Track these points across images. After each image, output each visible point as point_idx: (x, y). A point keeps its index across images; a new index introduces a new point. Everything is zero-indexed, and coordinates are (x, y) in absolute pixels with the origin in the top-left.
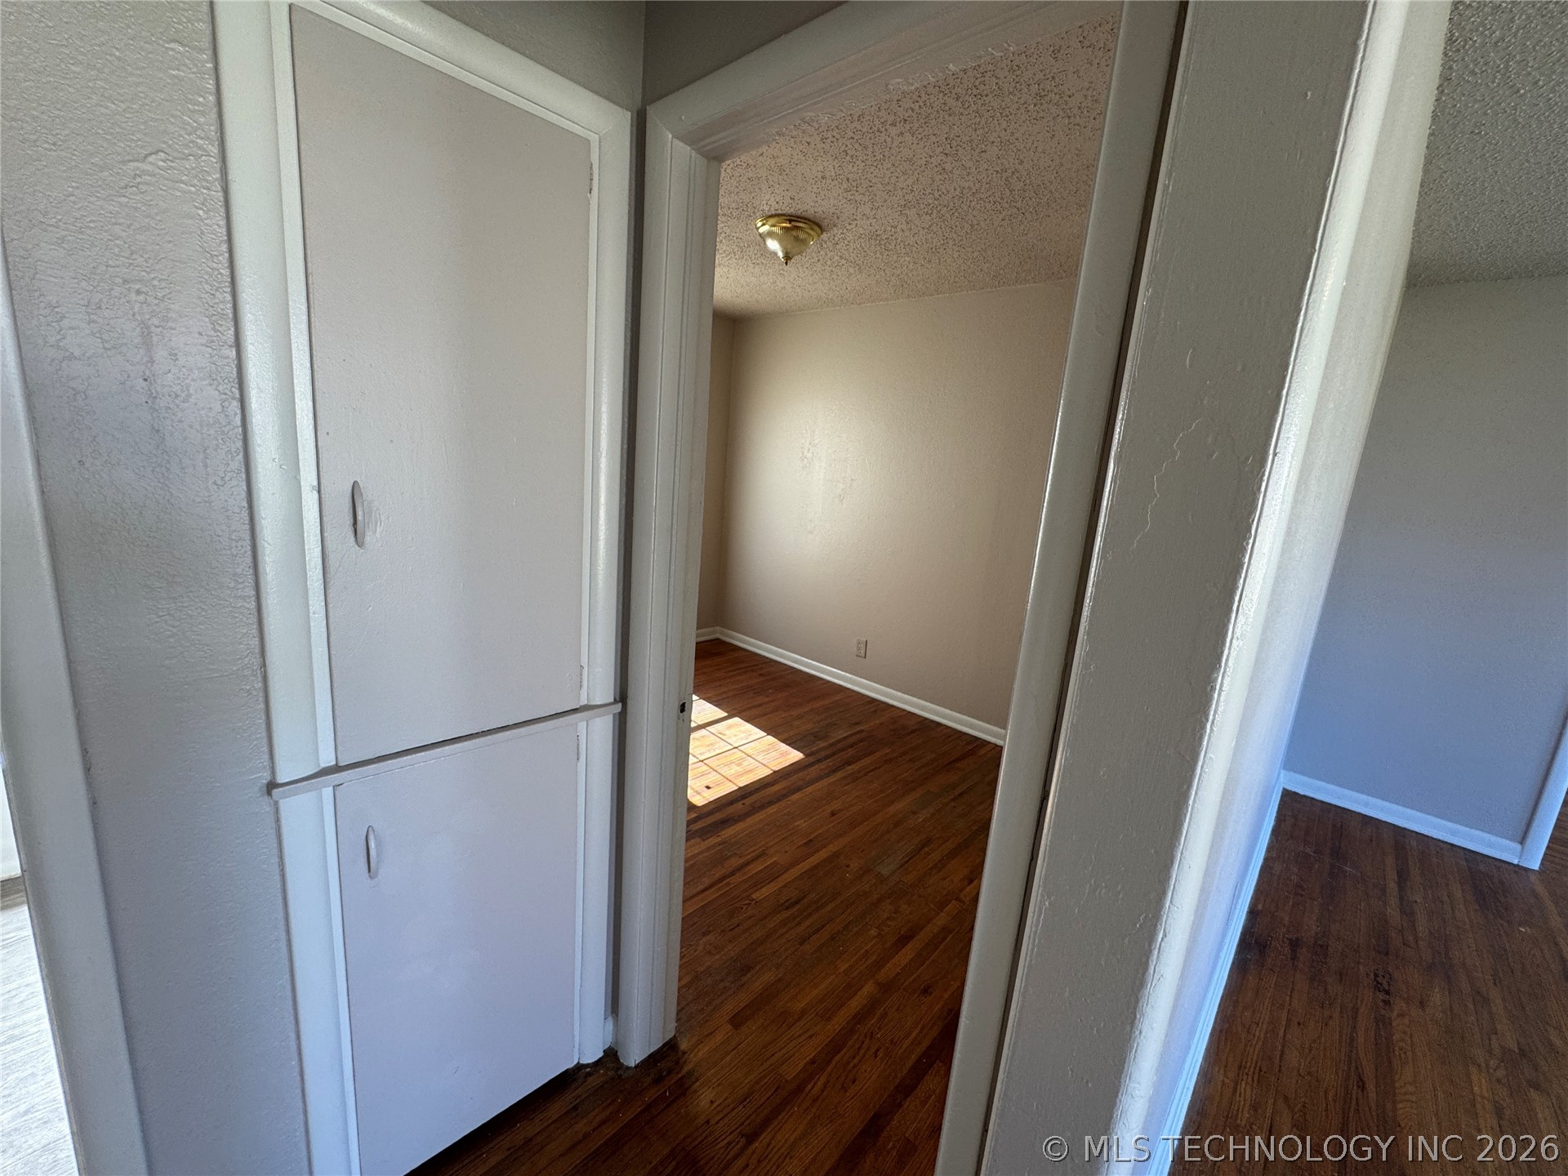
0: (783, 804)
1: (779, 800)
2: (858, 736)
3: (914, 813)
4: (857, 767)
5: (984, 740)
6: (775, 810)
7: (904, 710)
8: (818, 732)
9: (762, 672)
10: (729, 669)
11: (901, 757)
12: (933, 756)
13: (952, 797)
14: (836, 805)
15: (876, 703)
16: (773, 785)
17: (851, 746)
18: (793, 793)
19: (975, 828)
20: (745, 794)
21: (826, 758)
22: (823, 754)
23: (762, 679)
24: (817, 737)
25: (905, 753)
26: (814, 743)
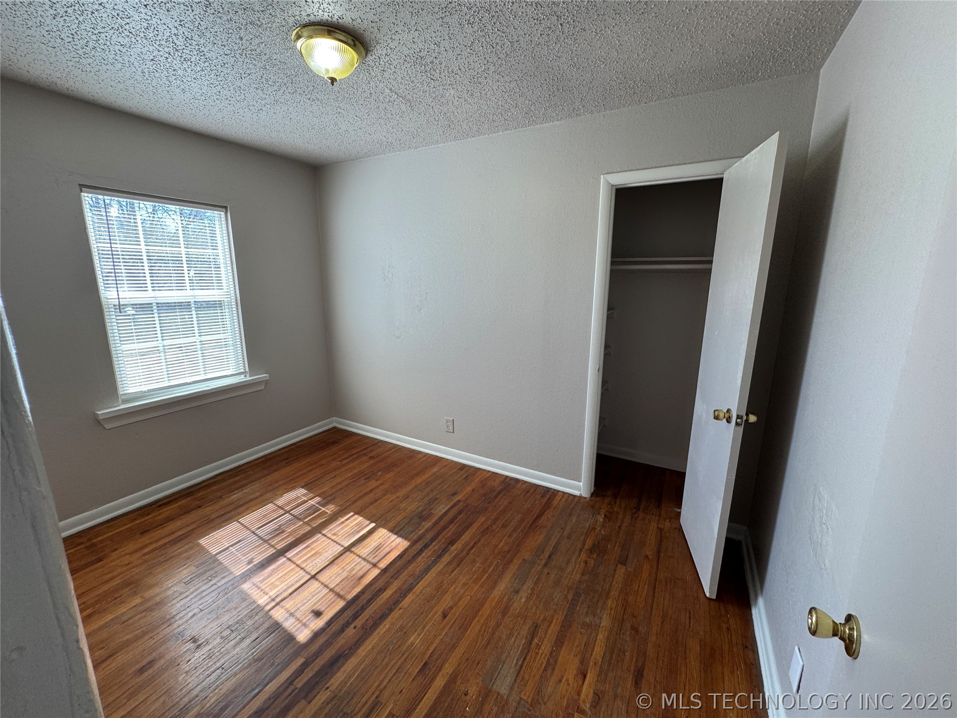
0: (396, 614)
1: (391, 610)
2: (457, 507)
3: (517, 592)
4: (460, 545)
5: (555, 490)
6: (387, 626)
7: (489, 471)
8: (422, 511)
9: (371, 455)
10: (342, 458)
11: (494, 524)
12: (520, 516)
13: (543, 562)
14: (446, 601)
15: (466, 468)
16: (385, 590)
17: (452, 521)
18: (405, 596)
19: (570, 597)
20: (357, 612)
21: (432, 540)
22: (429, 536)
23: (372, 462)
24: (422, 517)
25: (496, 519)
26: (420, 524)
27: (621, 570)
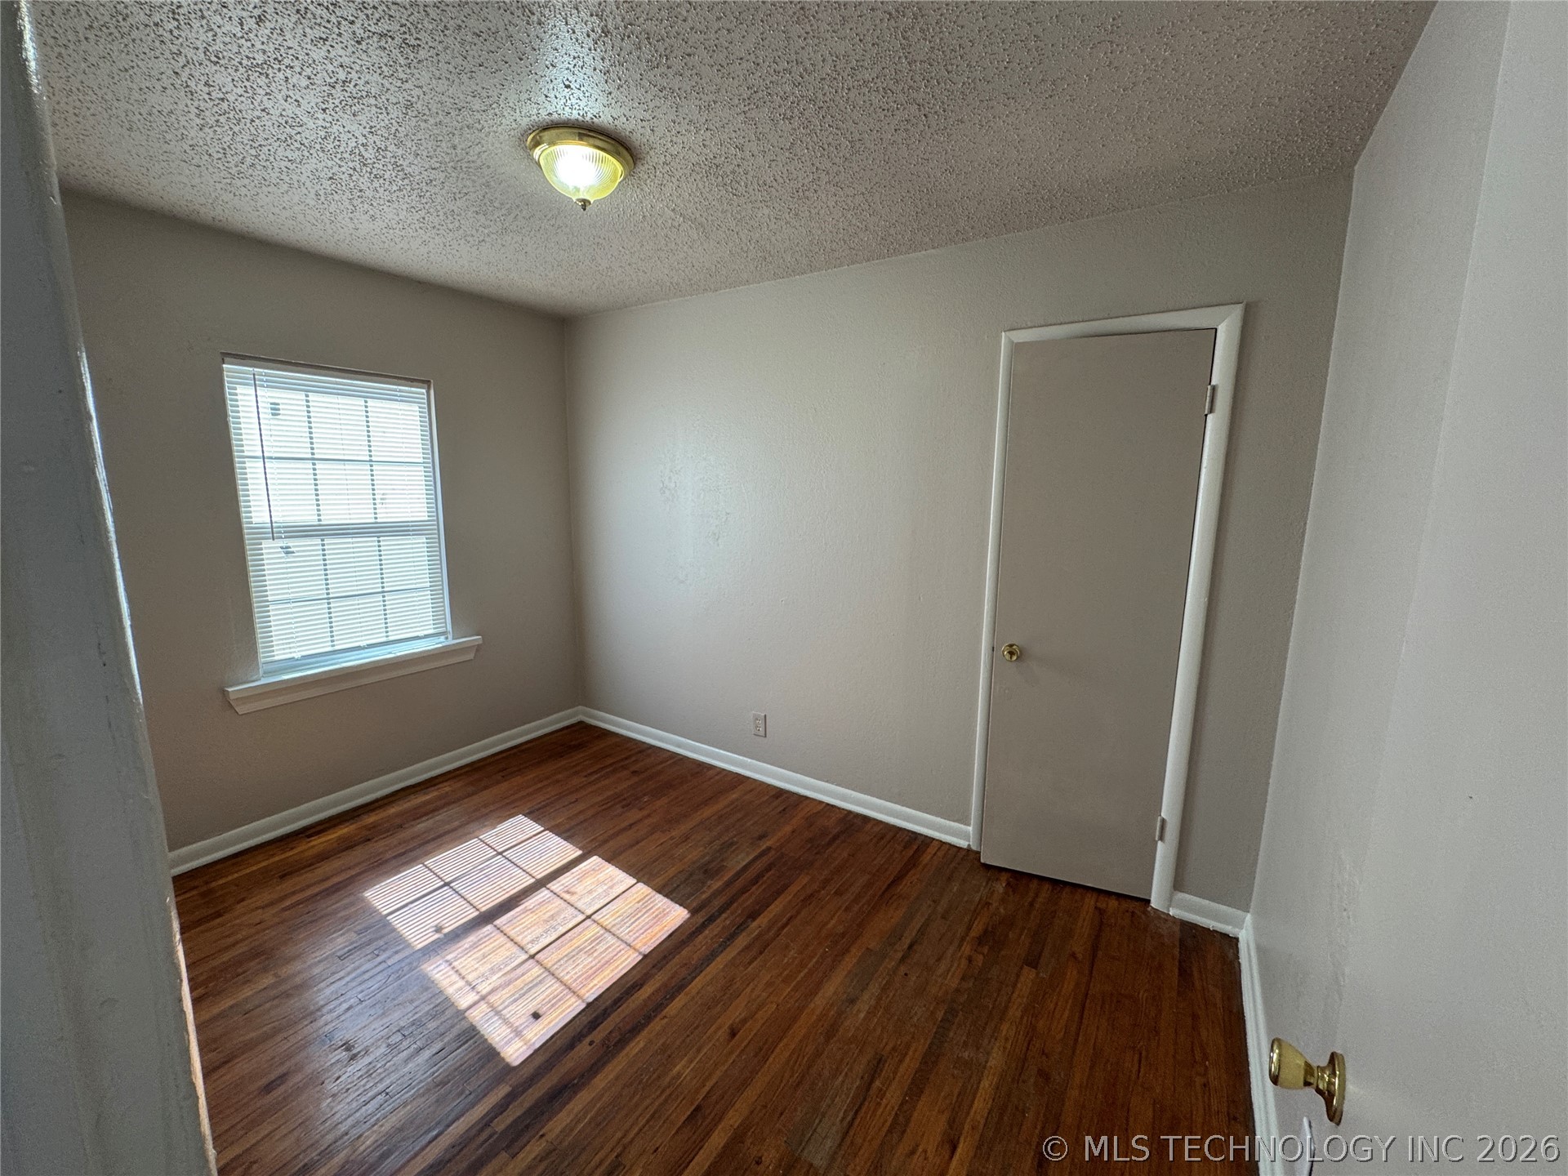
0: (657, 1025)
1: (649, 1019)
2: (765, 859)
3: (852, 1001)
4: (765, 921)
5: (926, 836)
6: (642, 1044)
7: (821, 802)
8: (709, 862)
9: (634, 768)
10: (589, 771)
11: (824, 888)
12: (866, 877)
13: (900, 955)
14: (736, 1012)
15: (785, 796)
16: (642, 986)
17: (755, 881)
18: (673, 998)
19: (940, 1015)
20: (596, 1018)
21: (722, 910)
22: (717, 903)
23: (635, 779)
24: (708, 871)
25: (826, 882)
26: (704, 883)
27: (1028, 974)
